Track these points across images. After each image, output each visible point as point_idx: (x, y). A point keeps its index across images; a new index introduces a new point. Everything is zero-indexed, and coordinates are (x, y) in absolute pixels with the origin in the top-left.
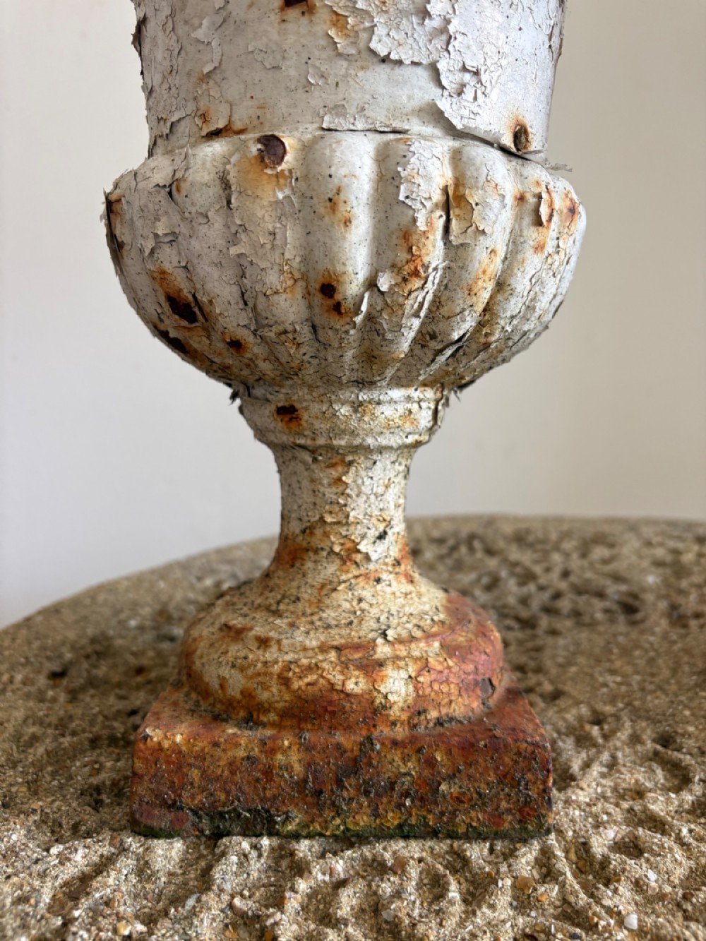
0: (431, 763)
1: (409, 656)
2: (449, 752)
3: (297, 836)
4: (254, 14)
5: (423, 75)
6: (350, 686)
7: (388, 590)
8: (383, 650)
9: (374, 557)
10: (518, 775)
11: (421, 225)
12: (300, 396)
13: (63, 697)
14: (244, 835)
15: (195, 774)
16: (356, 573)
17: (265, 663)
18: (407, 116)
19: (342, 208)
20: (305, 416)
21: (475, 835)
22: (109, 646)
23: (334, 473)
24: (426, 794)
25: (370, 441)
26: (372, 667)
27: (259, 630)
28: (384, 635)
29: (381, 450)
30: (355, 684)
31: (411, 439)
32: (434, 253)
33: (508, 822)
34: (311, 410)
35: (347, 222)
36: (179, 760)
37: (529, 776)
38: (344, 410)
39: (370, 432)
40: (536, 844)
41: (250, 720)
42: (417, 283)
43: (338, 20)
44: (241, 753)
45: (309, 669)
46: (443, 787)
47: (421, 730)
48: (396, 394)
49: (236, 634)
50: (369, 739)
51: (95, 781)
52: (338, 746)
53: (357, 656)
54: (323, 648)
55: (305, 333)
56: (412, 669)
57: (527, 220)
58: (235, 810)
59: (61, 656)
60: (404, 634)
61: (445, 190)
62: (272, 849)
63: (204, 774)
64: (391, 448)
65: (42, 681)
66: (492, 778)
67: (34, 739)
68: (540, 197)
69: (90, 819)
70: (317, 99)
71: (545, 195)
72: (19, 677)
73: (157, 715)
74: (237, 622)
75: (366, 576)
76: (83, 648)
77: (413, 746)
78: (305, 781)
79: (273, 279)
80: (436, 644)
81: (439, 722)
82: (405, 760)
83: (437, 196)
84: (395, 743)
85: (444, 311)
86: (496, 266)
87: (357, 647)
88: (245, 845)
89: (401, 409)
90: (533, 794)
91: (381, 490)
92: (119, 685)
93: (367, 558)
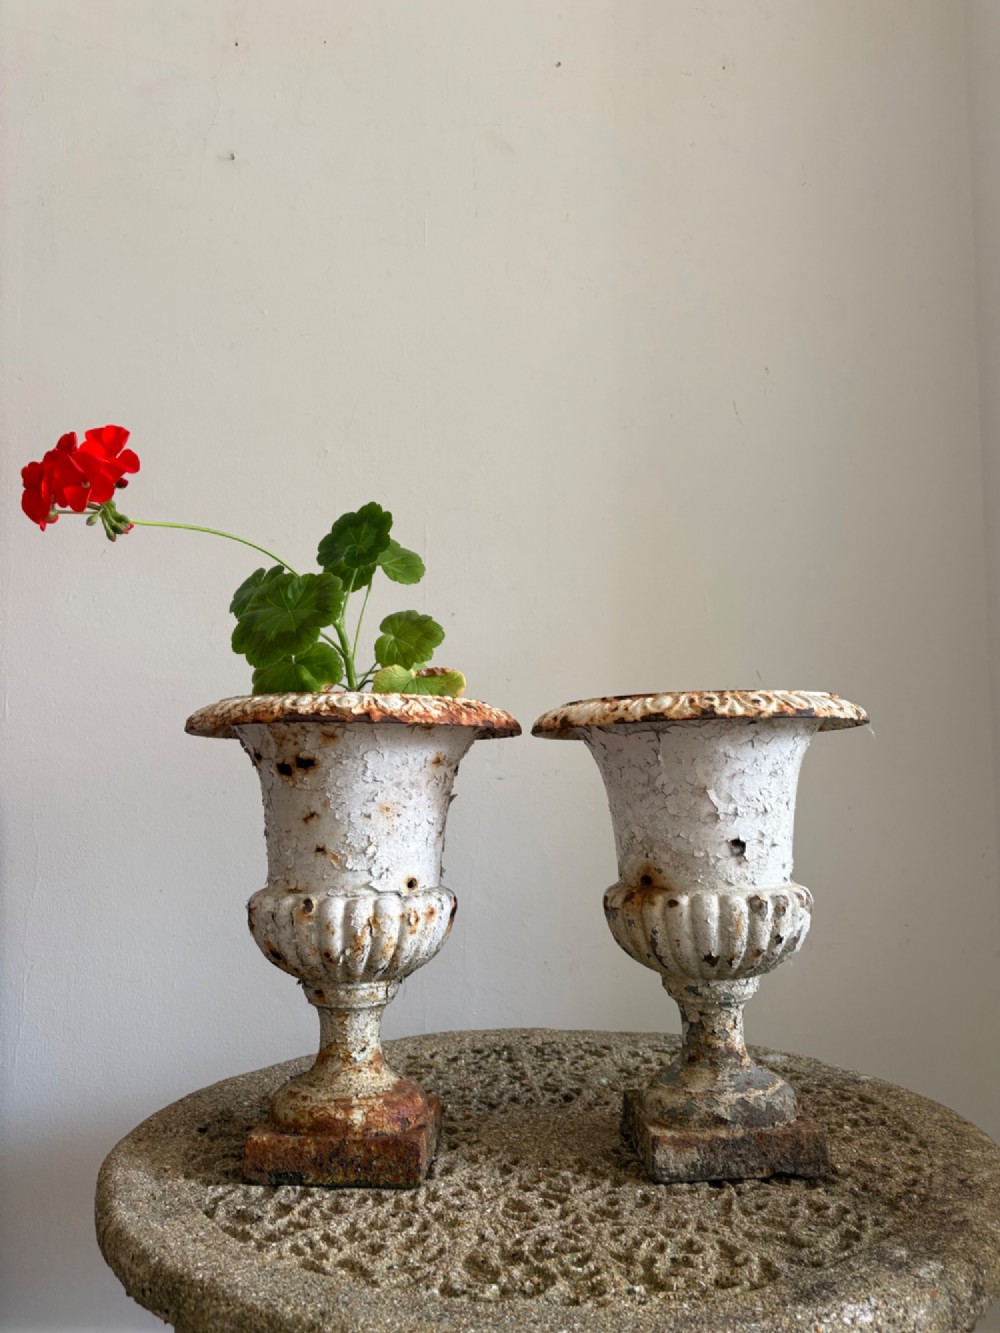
0: (369, 1151)
1: (367, 1105)
2: (377, 1146)
3: (312, 1186)
4: (306, 851)
5: (366, 873)
6: (338, 1116)
7: (365, 1076)
8: (355, 1101)
9: (358, 1059)
10: (406, 1157)
11: (359, 934)
12: (324, 987)
13: (206, 1140)
14: (289, 1184)
15: (270, 1156)
16: (349, 1067)
17: (304, 1107)
18: (359, 888)
19: (331, 929)
20: (326, 995)
21: (387, 1187)
22: (232, 1116)
23: (341, 1020)
24: (367, 1167)
25: (355, 1006)
26: (348, 1108)
27: (304, 1093)
28: (357, 1095)
29: (361, 1009)
30: (340, 1115)
31: (375, 1004)
32: (367, 941)
33: (402, 1180)
34: (329, 993)
35: (333, 933)
36: (264, 1149)
37: (411, 1158)
38: (342, 993)
39: (354, 1002)
40: (414, 1191)
41: (296, 1133)
42: (360, 952)
43: (335, 857)
44: (290, 1146)
45: (322, 1109)
46: (374, 1163)
47: (368, 1137)
48: (365, 985)
49: (293, 1095)
50: (344, 1140)
51: (225, 1169)
52: (331, 1143)
53: (343, 1104)
54: (329, 1100)
55: (321, 967)
56: (366, 1110)
57: (406, 923)
58: (286, 1173)
59: (204, 1120)
60: (367, 1095)
61: (369, 920)
62: (301, 1191)
63: (274, 1156)
64: (364, 1009)
65: (195, 1132)
66: (395, 1159)
67: (194, 1157)
68: (409, 915)
69: (224, 1179)
70: (327, 883)
71: (413, 914)
72: (182, 1130)
73: (257, 1131)
74: (295, 1090)
75: (355, 1069)
76: (216, 1116)
77: (362, 1143)
78: (316, 1159)
79: (307, 951)
80: (381, 1101)
81: (377, 1134)
82: (358, 1149)
83: (365, 922)
84: (355, 1141)
85: (374, 959)
86: (395, 940)
87: (344, 1100)
88: (289, 1188)
89: (368, 991)
90: (412, 1166)
91: (363, 1027)
92: (237, 1135)
93: (355, 1060)
